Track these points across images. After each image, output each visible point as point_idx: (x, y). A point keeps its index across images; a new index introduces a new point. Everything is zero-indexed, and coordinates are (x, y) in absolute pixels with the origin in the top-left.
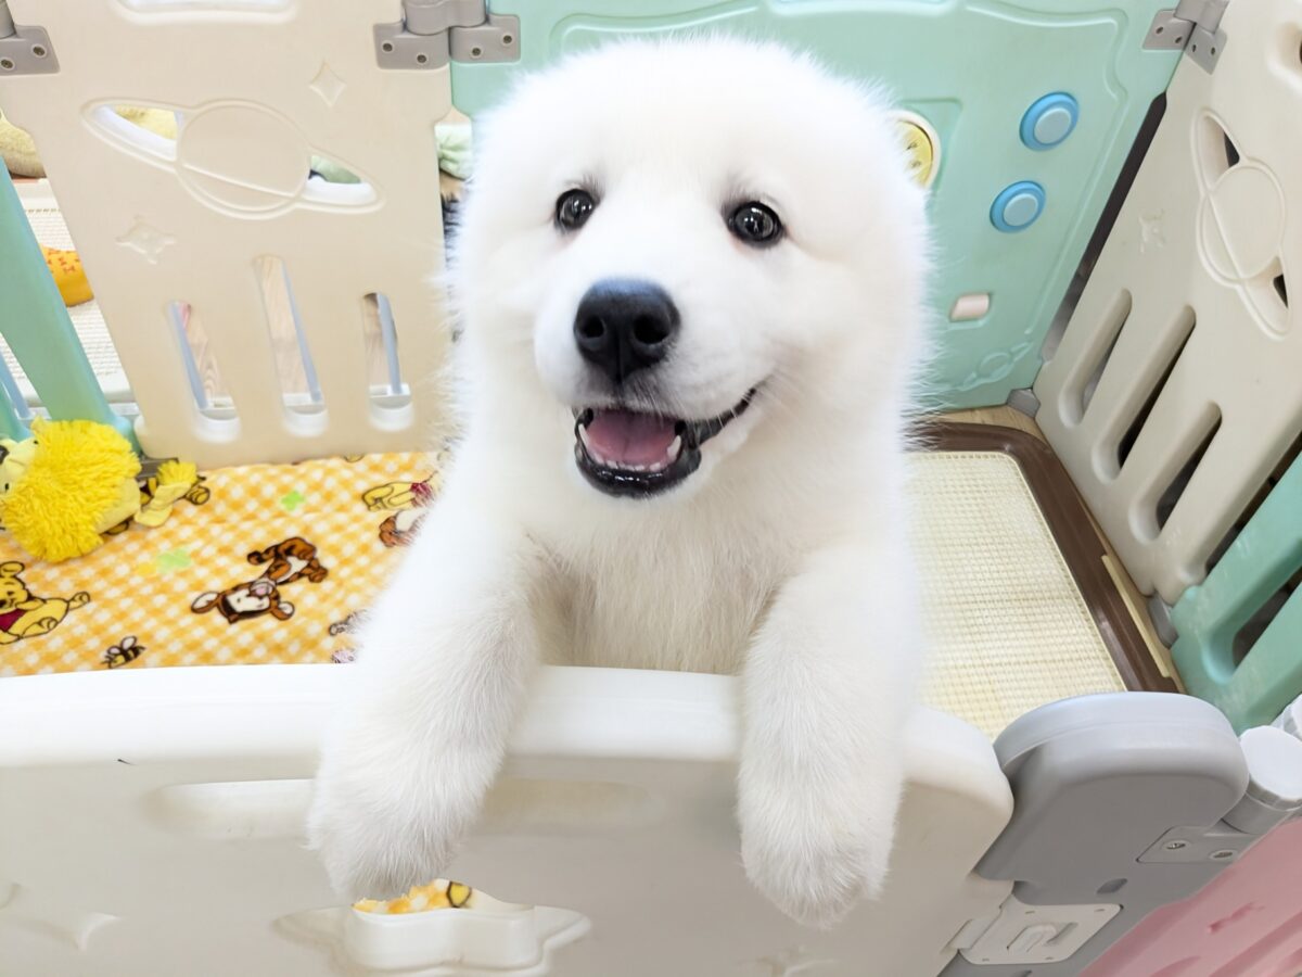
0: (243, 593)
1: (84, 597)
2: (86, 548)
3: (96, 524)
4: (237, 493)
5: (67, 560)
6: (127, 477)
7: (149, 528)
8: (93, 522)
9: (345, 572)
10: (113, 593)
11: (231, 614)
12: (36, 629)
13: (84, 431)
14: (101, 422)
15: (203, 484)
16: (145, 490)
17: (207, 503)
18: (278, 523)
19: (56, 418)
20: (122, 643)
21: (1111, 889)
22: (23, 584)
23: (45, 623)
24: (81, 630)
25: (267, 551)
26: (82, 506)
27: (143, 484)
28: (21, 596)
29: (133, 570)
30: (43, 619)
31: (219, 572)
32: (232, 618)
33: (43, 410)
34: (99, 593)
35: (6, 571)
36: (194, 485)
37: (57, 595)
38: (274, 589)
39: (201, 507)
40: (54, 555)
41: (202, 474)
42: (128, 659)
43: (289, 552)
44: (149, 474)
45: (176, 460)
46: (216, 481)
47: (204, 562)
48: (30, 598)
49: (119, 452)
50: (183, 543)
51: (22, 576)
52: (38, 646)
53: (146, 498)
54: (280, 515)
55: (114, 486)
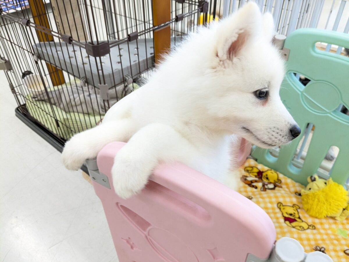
1: (314, 227)
10: (322, 231)
12: (298, 228)
22: (298, 213)
23: (301, 227)
24: (311, 236)
28: (297, 216)
29: (330, 228)
34: (318, 229)
35: (295, 206)
37: (306, 221)
48: (299, 218)
50: (346, 229)
51: (299, 210)
52: (298, 233)
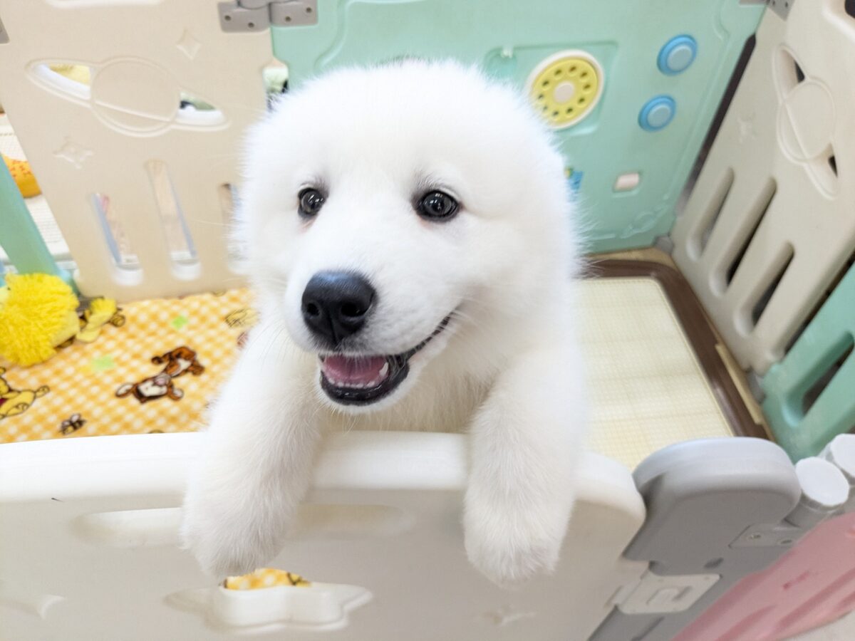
0: (149, 384)
1: (45, 389)
2: (45, 357)
3: (51, 341)
4: (143, 318)
5: (32, 366)
6: (69, 310)
7: (86, 343)
8: (49, 339)
9: (215, 369)
10: (64, 386)
11: (142, 398)
12: (15, 411)
13: (40, 281)
14: (51, 274)
15: (121, 313)
16: (83, 318)
17: (124, 326)
18: (171, 337)
19: (22, 271)
20: (71, 418)
21: (713, 565)
22: (5, 382)
23: (20, 406)
24: (44, 410)
25: (165, 356)
26: (41, 330)
27: (81, 314)
29: (77, 371)
30: (20, 404)
31: (133, 370)
32: (143, 400)
33: (12, 267)
34: (55, 388)
36: (115, 314)
37: (27, 388)
38: (170, 382)
39: (120, 328)
40: (24, 362)
41: (120, 306)
42: (75, 428)
43: (179, 356)
44: (84, 307)
45: (102, 298)
46: (129, 311)
47: (123, 364)
48: (10, 390)
49: (64, 294)
51: (5, 376)
52: (17, 422)
53: (83, 323)
54: (172, 332)
55: (61, 316)
